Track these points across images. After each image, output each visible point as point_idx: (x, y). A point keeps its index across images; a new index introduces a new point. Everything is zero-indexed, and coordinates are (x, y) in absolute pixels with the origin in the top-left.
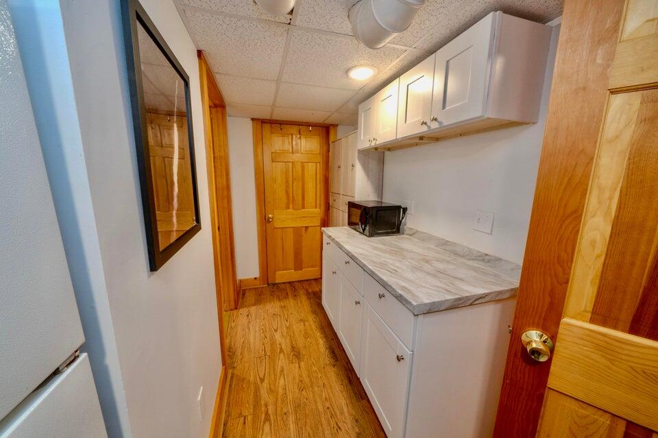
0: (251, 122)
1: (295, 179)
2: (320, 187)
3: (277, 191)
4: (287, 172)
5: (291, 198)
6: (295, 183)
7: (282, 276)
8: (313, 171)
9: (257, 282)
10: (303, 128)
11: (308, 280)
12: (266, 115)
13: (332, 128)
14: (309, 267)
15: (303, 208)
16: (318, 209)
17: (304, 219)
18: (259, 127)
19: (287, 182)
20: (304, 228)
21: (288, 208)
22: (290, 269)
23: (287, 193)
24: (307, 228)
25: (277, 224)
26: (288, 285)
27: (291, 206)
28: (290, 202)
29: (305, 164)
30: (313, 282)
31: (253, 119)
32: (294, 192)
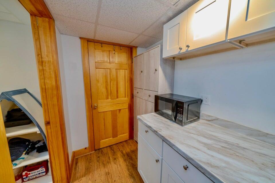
0: (80, 40)
1: (112, 80)
2: (128, 84)
3: (100, 88)
4: (106, 76)
5: (109, 92)
6: (112, 82)
7: (104, 142)
8: (123, 75)
9: (87, 151)
10: (117, 47)
11: (121, 142)
12: (91, 36)
13: (134, 49)
14: (122, 134)
15: (117, 98)
16: (126, 98)
17: (118, 105)
18: (86, 44)
19: (107, 82)
20: (118, 111)
21: (107, 98)
22: (110, 137)
23: (107, 89)
24: (120, 110)
25: (100, 110)
26: (109, 149)
27: (109, 97)
28: (109, 94)
29: (118, 70)
30: (125, 143)
31: (81, 38)
32: (111, 88)
